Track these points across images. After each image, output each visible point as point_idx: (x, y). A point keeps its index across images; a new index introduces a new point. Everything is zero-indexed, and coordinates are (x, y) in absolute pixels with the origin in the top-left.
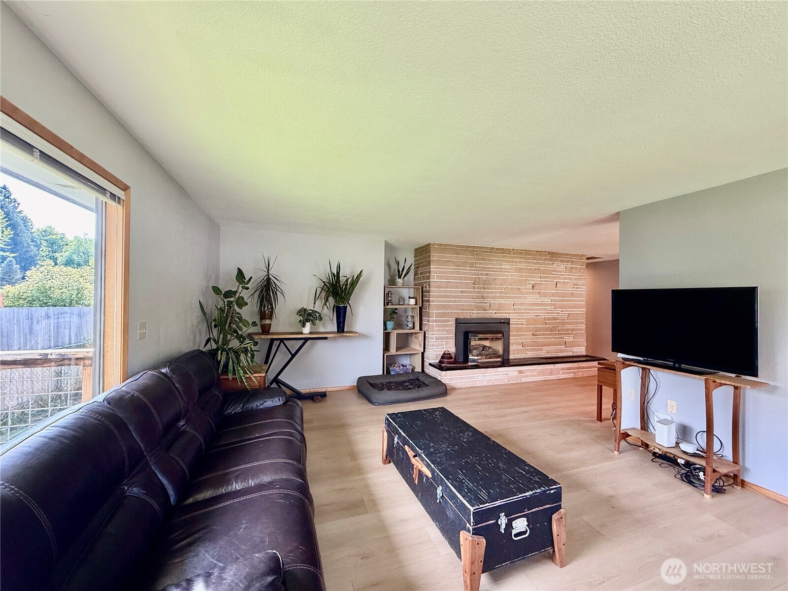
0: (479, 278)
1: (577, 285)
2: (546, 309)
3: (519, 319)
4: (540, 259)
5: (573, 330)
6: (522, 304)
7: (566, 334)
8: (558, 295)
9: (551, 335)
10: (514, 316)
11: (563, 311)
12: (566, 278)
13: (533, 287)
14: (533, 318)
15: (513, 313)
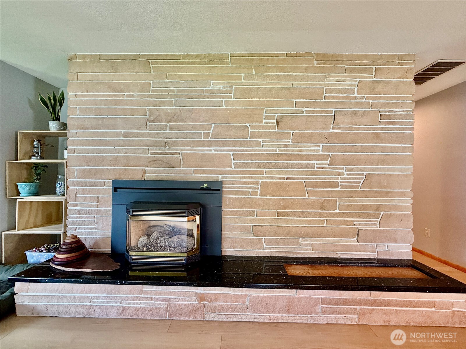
0: (158, 110)
1: (388, 117)
2: (308, 166)
3: (245, 183)
4: (294, 70)
5: (378, 208)
6: (252, 156)
7: (360, 216)
8: (337, 137)
9: (321, 215)
10: (233, 178)
11: (351, 170)
12: (360, 105)
13: (278, 123)
14: (275, 183)
15: (230, 172)
